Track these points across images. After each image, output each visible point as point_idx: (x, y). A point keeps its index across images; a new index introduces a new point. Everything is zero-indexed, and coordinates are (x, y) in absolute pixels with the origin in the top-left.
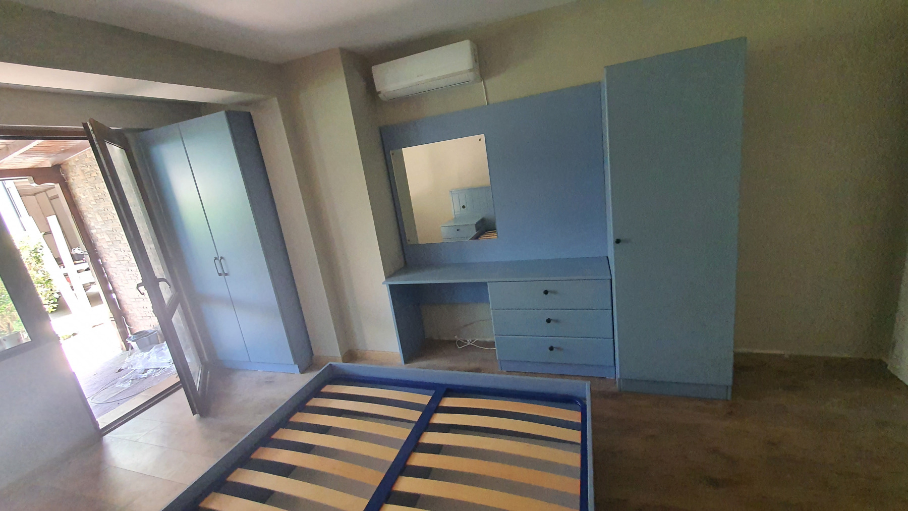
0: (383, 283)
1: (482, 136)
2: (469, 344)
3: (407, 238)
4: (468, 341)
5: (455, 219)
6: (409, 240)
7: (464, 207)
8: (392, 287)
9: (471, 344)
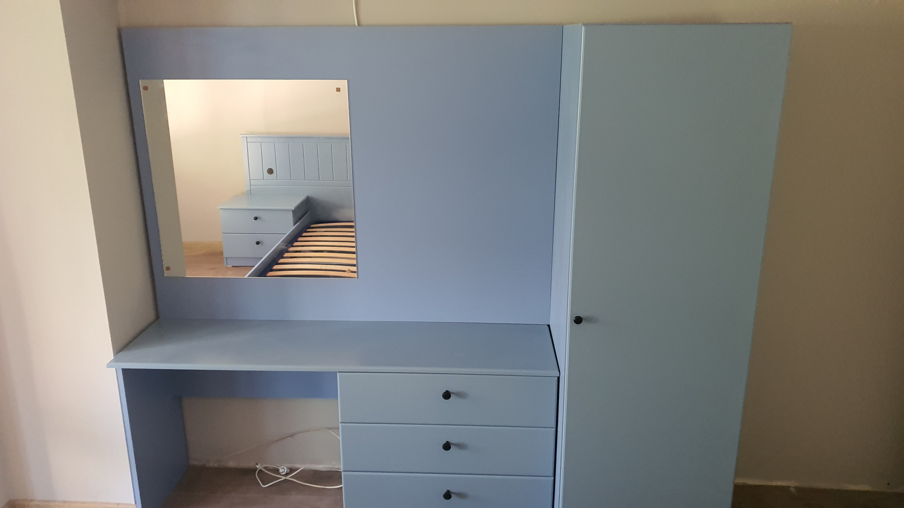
0: (109, 366)
1: (343, 84)
2: (284, 478)
3: (165, 265)
4: (281, 470)
5: (251, 194)
6: (168, 269)
7: (270, 171)
8: (127, 373)
9: (288, 478)
